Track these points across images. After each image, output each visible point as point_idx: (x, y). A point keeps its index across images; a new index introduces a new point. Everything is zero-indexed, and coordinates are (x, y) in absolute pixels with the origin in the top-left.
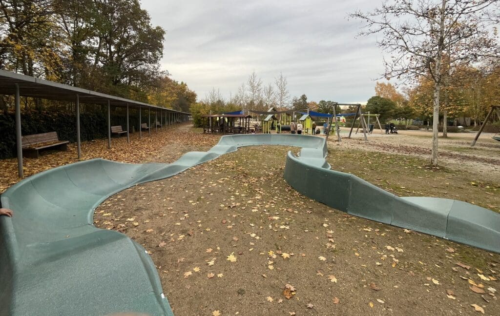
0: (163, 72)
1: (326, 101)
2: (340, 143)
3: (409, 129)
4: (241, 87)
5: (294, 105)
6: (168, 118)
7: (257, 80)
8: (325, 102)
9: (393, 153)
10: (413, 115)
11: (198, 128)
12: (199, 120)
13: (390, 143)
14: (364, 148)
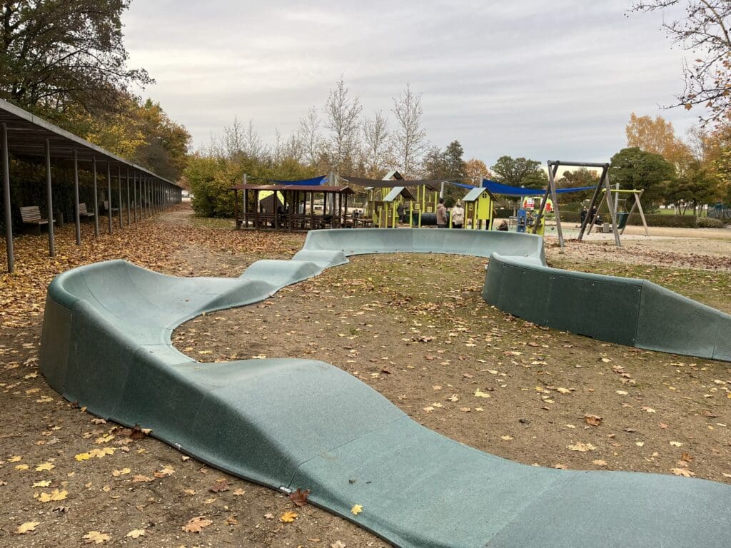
0: (133, 72)
1: (514, 158)
2: (565, 250)
3: (702, 225)
4: (309, 121)
5: (430, 168)
6: (124, 194)
7: (349, 102)
8: (511, 160)
9: (682, 268)
10: (712, 193)
11: (210, 220)
12: (210, 199)
13: (671, 251)
14: (620, 259)
